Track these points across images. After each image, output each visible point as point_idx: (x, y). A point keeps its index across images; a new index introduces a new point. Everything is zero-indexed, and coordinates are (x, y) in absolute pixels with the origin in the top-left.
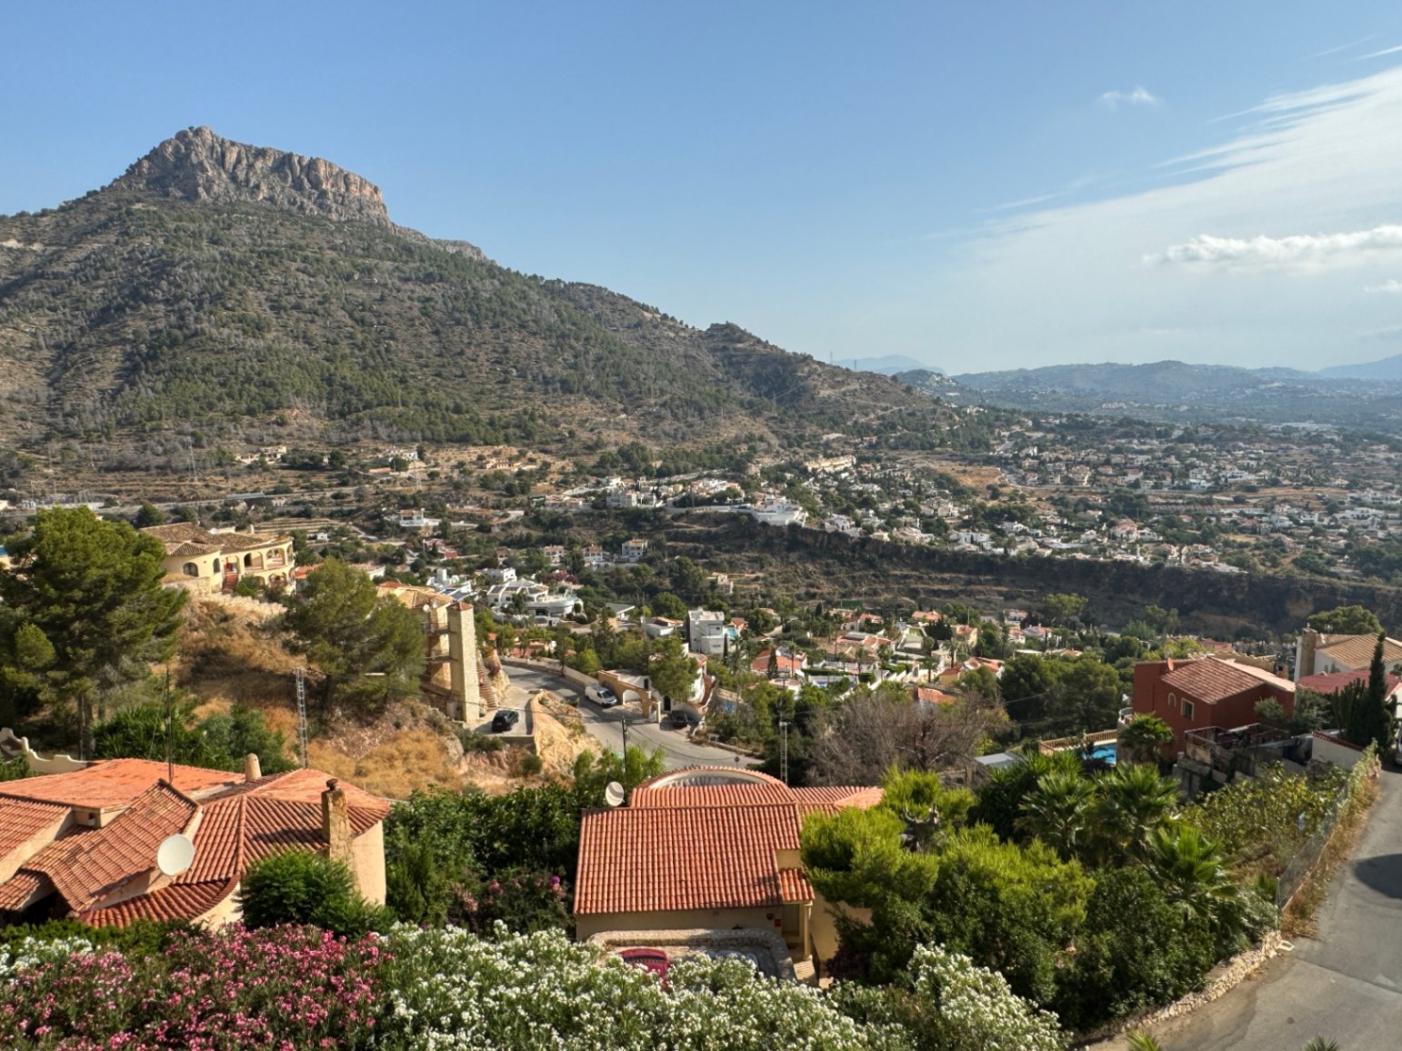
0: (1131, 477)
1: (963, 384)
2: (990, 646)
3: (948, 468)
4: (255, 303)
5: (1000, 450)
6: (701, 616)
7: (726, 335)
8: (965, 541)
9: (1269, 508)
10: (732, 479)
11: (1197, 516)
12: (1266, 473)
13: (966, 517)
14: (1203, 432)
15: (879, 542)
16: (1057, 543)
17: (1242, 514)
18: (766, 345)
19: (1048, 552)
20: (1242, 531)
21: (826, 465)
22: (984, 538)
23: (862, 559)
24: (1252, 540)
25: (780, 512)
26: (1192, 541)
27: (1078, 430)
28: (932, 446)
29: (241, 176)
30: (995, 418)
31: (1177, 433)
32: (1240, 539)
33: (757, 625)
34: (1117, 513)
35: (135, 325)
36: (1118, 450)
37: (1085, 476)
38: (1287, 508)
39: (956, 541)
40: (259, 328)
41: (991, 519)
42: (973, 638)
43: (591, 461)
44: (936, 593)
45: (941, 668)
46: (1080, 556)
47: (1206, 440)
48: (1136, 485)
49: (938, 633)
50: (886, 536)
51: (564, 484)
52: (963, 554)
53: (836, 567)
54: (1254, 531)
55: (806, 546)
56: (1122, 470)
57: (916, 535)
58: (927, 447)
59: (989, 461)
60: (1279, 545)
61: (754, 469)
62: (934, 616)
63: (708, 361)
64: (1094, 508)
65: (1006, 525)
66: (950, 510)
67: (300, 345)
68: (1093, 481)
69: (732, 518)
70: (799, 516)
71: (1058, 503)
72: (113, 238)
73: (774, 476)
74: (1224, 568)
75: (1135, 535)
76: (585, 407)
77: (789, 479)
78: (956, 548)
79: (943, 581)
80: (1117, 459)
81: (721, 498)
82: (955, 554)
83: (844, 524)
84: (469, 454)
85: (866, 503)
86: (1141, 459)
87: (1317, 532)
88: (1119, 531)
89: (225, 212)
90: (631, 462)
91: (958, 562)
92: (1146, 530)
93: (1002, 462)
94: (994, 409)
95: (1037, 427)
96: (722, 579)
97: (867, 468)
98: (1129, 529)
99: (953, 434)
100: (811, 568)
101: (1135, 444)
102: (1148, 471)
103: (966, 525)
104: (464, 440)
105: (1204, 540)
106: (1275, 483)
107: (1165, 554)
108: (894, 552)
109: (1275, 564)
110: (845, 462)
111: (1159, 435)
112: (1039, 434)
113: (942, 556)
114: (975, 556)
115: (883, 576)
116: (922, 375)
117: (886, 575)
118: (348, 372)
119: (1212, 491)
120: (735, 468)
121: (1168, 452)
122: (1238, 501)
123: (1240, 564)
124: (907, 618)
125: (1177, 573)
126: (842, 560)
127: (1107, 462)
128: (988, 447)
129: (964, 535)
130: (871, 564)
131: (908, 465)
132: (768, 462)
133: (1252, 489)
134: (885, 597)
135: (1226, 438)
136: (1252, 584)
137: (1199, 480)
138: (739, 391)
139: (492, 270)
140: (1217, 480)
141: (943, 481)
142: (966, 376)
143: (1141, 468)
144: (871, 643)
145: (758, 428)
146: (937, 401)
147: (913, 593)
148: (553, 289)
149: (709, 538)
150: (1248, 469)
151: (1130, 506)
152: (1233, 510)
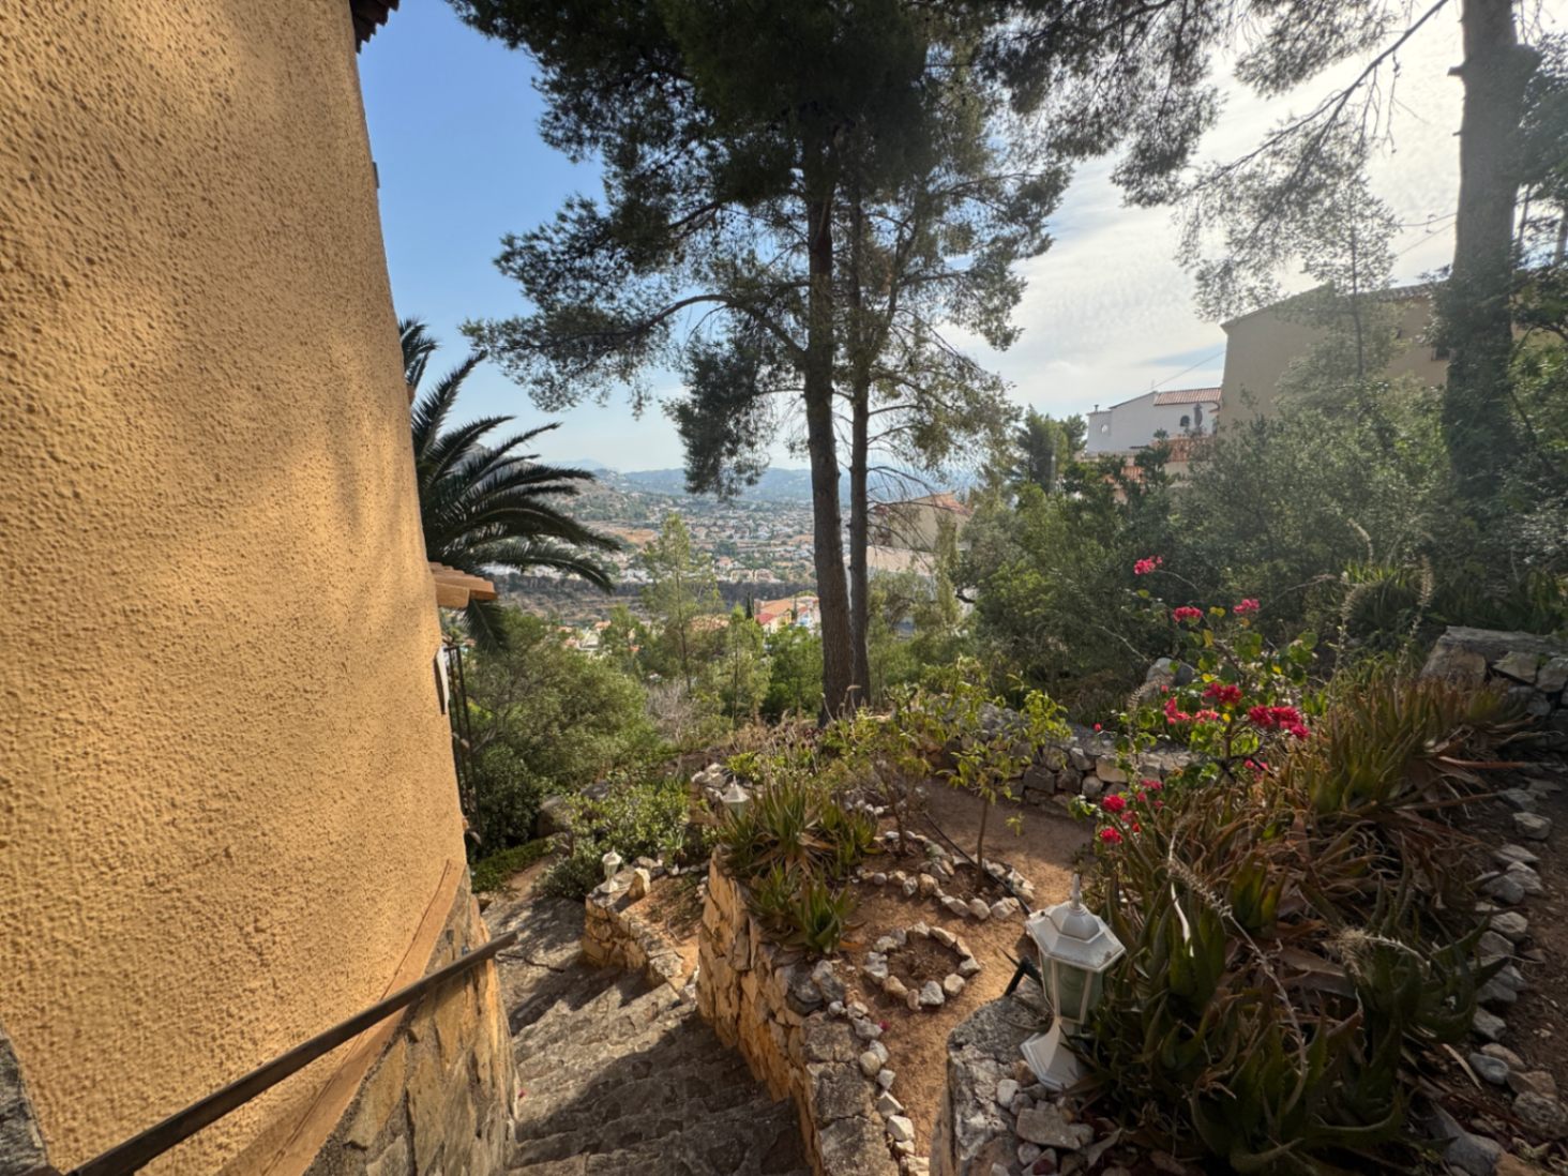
0: (728, 533)
1: (631, 478)
3: (621, 532)
5: (652, 520)
8: (630, 577)
9: (799, 547)
11: (763, 553)
12: (797, 528)
13: (632, 562)
14: (767, 505)
17: (785, 550)
20: (786, 560)
22: (643, 574)
23: (563, 593)
24: (789, 564)
26: (760, 567)
28: (610, 518)
30: (650, 500)
32: (784, 564)
34: (721, 554)
36: (722, 517)
37: (702, 533)
38: (807, 546)
39: (625, 576)
41: (647, 562)
46: (698, 580)
48: (731, 537)
52: (629, 584)
53: (545, 599)
54: (791, 560)
55: (522, 587)
56: (723, 528)
58: (606, 519)
59: (647, 526)
60: (803, 566)
62: (607, 624)
64: (707, 551)
65: (656, 566)
66: (622, 557)
68: (707, 535)
74: (775, 580)
75: (730, 566)
78: (625, 580)
79: (618, 602)
80: (720, 522)
82: (624, 586)
86: (732, 522)
88: (721, 564)
92: (736, 563)
93: (654, 526)
94: (649, 494)
95: (676, 504)
98: (726, 563)
99: (624, 510)
100: (527, 601)
101: (731, 513)
102: (737, 529)
103: (632, 566)
105: (765, 567)
106: (801, 533)
107: (745, 576)
111: (743, 508)
112: (676, 509)
114: (636, 586)
115: (576, 602)
117: (579, 601)
119: (770, 538)
121: (748, 518)
122: (784, 543)
123: (782, 577)
124: (592, 627)
125: (750, 585)
126: (549, 594)
127: (715, 524)
128: (646, 518)
129: (630, 572)
130: (569, 596)
133: (790, 537)
134: (580, 616)
135: (778, 508)
137: (764, 532)
140: (773, 532)
142: (634, 474)
146: (612, 489)
147: (599, 612)
150: (788, 525)
151: (727, 550)
152: (781, 549)
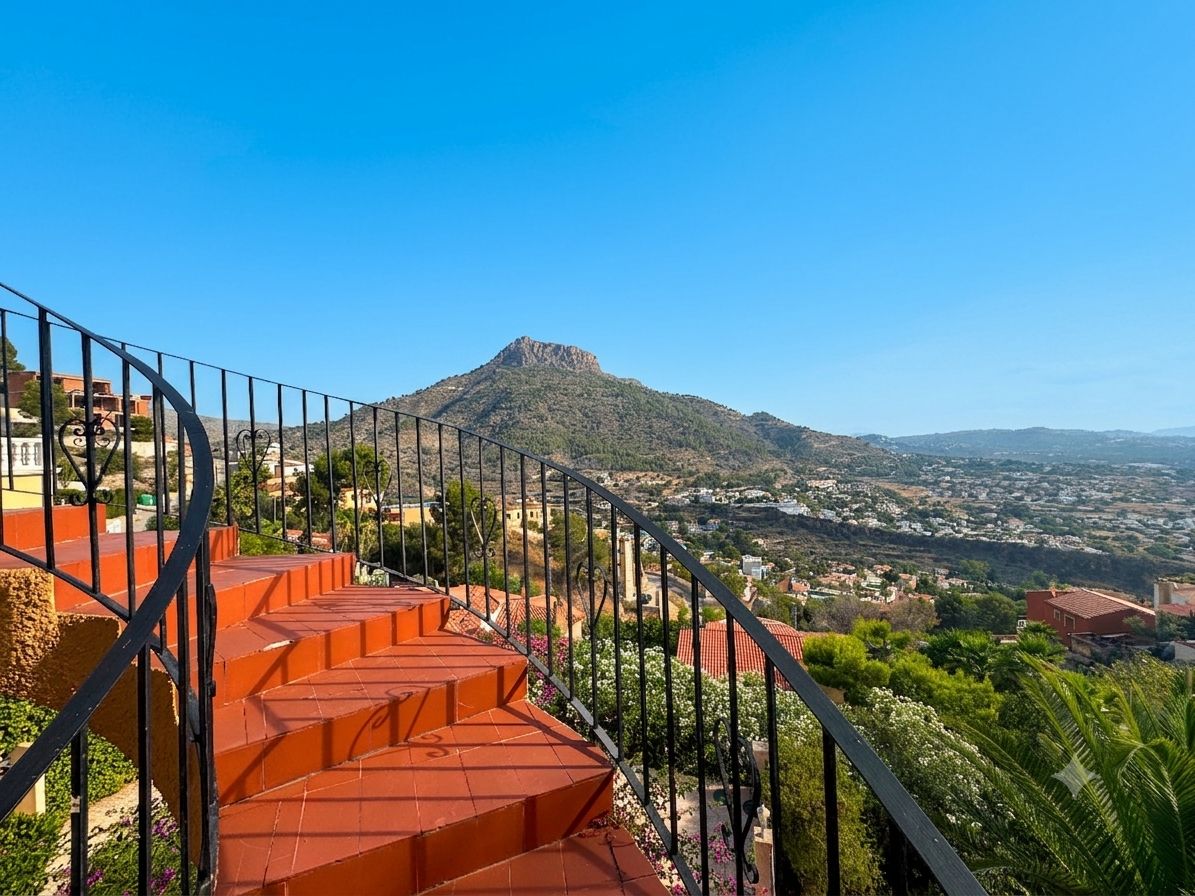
0: (1016, 495)
1: (901, 443)
2: (924, 586)
3: (894, 487)
4: (543, 410)
5: (925, 478)
6: (748, 559)
7: (762, 420)
8: (905, 528)
9: (1122, 515)
10: (767, 490)
11: (1067, 519)
12: (1117, 494)
13: (905, 513)
14: (1069, 469)
15: (851, 525)
16: (965, 531)
17: (1100, 518)
18: (783, 422)
19: (961, 535)
20: (1102, 528)
21: (822, 484)
22: (917, 526)
23: (842, 534)
24: (1110, 534)
25: (792, 507)
26: (1063, 534)
27: (978, 467)
28: (882, 475)
29: (540, 355)
30: (920, 460)
31: (1048, 469)
32: (1102, 533)
33: (782, 567)
34: (1008, 515)
35: (495, 419)
36: (1006, 478)
37: (982, 493)
38: (1136, 516)
39: (900, 527)
40: (541, 418)
41: (923, 516)
42: (913, 584)
43: (691, 480)
44: (888, 556)
45: (893, 597)
46: (984, 539)
47: (1069, 474)
48: (1021, 499)
49: (890, 578)
50: (855, 522)
51: (677, 491)
52: (905, 534)
53: (826, 539)
54: (1113, 529)
55: (808, 526)
56: (1009, 490)
57: (873, 523)
58: (879, 475)
59: (918, 483)
60: (1133, 538)
61: (778, 486)
62: (887, 568)
63: (752, 430)
64: (991, 511)
65: (932, 520)
66: (895, 510)
67: (561, 426)
68: (989, 495)
69: (766, 509)
70: (803, 510)
71: (968, 509)
72: (488, 384)
73: (789, 490)
74: (1089, 550)
75: (1021, 528)
76: (689, 454)
77: (799, 491)
78: (900, 531)
79: (894, 549)
80: (1006, 483)
81: (759, 500)
82: (900, 534)
83: (830, 514)
84: (631, 476)
85: (844, 504)
86: (1023, 484)
87: (1163, 531)
88: (1010, 526)
89: (532, 372)
90: (712, 481)
91: (900, 539)
92: (1029, 526)
93: (925, 483)
94: (920, 455)
95: (949, 465)
96: (761, 542)
97: (841, 486)
98: (1016, 525)
99: (895, 468)
100: (811, 538)
101: (1017, 475)
102: (1028, 491)
103: (906, 518)
104: (630, 469)
105: (1073, 534)
106: (1125, 500)
107: (1045, 541)
108: (860, 531)
109: (1131, 550)
110: (830, 483)
111: (1034, 470)
112: (951, 469)
113: (891, 534)
114: (912, 536)
115: (854, 545)
116: (874, 438)
117: (856, 544)
118: (581, 438)
119: (1077, 503)
120: (766, 483)
121: (1041, 480)
122: (1097, 510)
123: (1101, 548)
124: (871, 568)
125: (1054, 552)
126: (829, 535)
127: (997, 485)
128: (918, 476)
129: (904, 524)
130: (847, 537)
131: (866, 486)
132: (786, 482)
133: (1107, 503)
134: (856, 556)
135: (1084, 471)
136: (1113, 562)
137: (1066, 497)
138: (769, 445)
139: (646, 391)
140: (1079, 496)
141: (890, 495)
142: (903, 438)
143: (1022, 488)
144: (850, 580)
146: (883, 451)
147: (874, 555)
148: (674, 398)
149: (752, 520)
151: (1019, 512)
152: (1095, 517)
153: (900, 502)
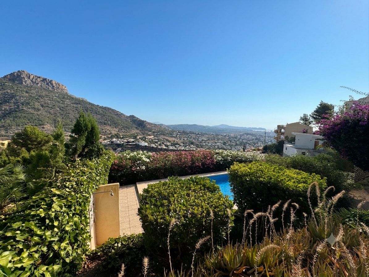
1: (168, 126)
3: (167, 138)
7: (132, 117)
10: (135, 139)
13: (171, 145)
14: (200, 133)
15: (159, 148)
16: (183, 148)
18: (139, 119)
21: (149, 137)
22: (174, 147)
23: (157, 150)
25: (144, 144)
27: (184, 133)
28: (165, 135)
29: (34, 81)
30: (173, 131)
31: (197, 134)
34: (190, 144)
43: (110, 136)
47: (200, 135)
48: (192, 140)
51: (105, 139)
52: (171, 149)
55: (148, 149)
57: (164, 147)
58: (164, 135)
59: (173, 137)
61: (138, 138)
63: (129, 121)
64: (187, 143)
65: (176, 146)
66: (169, 144)
68: (187, 140)
69: (136, 145)
70: (146, 144)
71: (183, 143)
73: (142, 139)
76: (108, 128)
77: (144, 139)
80: (190, 137)
81: (133, 142)
83: (153, 145)
85: (156, 142)
86: (192, 137)
90: (117, 136)
93: (175, 137)
95: (179, 132)
97: (155, 138)
98: (192, 146)
99: (168, 133)
102: (194, 138)
108: (161, 149)
110: (152, 137)
111: (195, 134)
113: (168, 149)
116: (162, 125)
119: (202, 141)
120: (135, 137)
126: (153, 150)
127: (188, 137)
128: (173, 135)
129: (171, 147)
131: (161, 137)
132: (140, 137)
137: (200, 139)
138: (135, 126)
141: (167, 140)
145: (138, 131)
146: (165, 128)
148: (102, 108)
153: (169, 142)
